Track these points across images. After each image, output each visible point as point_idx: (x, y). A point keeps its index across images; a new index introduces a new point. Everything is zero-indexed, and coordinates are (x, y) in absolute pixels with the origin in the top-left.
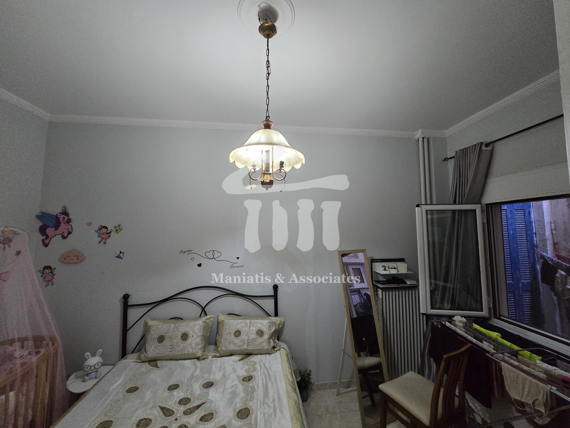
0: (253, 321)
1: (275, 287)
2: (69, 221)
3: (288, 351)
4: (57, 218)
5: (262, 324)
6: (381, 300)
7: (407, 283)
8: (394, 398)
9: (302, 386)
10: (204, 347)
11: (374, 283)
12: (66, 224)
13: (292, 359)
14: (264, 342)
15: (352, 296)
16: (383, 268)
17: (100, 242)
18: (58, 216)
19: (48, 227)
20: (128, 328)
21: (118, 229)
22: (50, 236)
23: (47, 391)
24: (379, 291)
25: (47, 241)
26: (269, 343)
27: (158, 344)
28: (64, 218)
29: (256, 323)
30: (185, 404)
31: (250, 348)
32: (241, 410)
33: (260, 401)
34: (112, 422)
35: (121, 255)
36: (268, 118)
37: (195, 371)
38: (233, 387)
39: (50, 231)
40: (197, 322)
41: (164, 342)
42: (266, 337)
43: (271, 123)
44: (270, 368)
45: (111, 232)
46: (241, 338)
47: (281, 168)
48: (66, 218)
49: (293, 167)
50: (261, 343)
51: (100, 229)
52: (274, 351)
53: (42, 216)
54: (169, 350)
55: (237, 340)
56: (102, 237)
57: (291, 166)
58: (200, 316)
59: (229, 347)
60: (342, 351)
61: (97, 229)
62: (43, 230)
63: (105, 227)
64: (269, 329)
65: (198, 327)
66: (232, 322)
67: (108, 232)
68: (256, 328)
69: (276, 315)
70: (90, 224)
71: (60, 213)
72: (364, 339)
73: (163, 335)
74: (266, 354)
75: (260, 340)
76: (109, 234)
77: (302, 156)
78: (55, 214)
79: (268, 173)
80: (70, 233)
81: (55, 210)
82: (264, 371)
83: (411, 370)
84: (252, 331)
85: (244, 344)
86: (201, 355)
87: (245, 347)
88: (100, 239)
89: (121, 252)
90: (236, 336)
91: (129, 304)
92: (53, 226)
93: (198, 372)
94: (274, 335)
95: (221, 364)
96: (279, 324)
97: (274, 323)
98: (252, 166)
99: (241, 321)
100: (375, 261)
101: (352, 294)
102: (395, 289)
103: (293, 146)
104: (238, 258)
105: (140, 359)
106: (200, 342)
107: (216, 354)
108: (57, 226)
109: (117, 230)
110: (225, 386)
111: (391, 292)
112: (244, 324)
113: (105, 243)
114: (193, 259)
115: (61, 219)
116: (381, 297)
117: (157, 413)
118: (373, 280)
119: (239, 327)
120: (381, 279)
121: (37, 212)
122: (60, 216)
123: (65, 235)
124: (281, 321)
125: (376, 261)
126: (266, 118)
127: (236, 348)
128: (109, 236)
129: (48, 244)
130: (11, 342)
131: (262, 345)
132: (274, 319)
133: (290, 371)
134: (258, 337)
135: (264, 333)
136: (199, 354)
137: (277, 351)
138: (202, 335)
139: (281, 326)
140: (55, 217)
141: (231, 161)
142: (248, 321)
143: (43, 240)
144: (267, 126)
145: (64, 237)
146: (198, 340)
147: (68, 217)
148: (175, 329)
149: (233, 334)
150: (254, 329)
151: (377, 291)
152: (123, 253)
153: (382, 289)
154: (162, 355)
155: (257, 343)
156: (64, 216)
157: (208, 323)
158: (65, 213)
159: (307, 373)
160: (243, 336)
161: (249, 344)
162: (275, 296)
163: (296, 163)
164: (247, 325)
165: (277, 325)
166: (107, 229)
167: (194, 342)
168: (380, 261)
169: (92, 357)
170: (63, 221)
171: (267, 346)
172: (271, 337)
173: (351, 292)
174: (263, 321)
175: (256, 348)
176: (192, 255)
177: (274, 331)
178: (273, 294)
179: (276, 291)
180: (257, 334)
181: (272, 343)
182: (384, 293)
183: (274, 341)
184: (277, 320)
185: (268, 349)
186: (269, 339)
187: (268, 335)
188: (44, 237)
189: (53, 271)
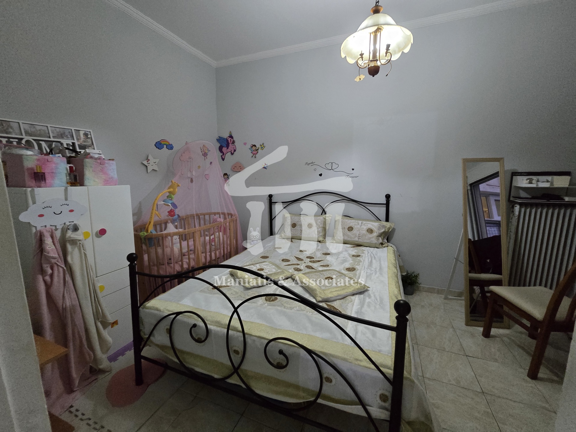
0: (364, 222)
1: (388, 197)
2: (234, 142)
3: (396, 249)
4: (227, 141)
5: (373, 225)
6: (517, 217)
7: (564, 200)
9: (407, 281)
10: (324, 235)
11: (511, 199)
12: (233, 145)
13: (399, 256)
14: (373, 238)
15: (488, 228)
16: (528, 181)
17: (252, 157)
19: (223, 147)
20: (273, 218)
21: (262, 146)
22: (225, 153)
23: (235, 242)
24: (516, 206)
25: (223, 157)
26: (378, 239)
27: (292, 228)
28: (231, 140)
29: (367, 224)
30: (310, 259)
31: (360, 240)
32: (350, 268)
33: (365, 267)
34: (268, 257)
35: (266, 166)
37: (317, 247)
38: (344, 257)
39: (224, 149)
40: (319, 217)
41: (296, 228)
42: (375, 234)
43: (380, 8)
44: (376, 255)
45: (258, 149)
46: (353, 232)
47: (387, 51)
48: (232, 140)
49: (403, 52)
50: (371, 238)
51: (252, 147)
52: (382, 246)
53: (220, 140)
54: (299, 233)
55: (350, 234)
56: (254, 153)
57: (401, 51)
58: (322, 214)
59: (343, 237)
61: (250, 147)
62: (221, 149)
63: (255, 146)
65: (320, 221)
66: (346, 221)
67: (256, 149)
68: (367, 227)
69: (387, 220)
70: (245, 144)
71: (229, 137)
73: (295, 222)
74: (374, 248)
75: (370, 236)
76: (257, 151)
78: (226, 138)
79: (375, 59)
80: (235, 151)
81: (226, 135)
82: (370, 255)
84: (363, 228)
85: (356, 237)
86: (322, 240)
87: (356, 239)
88: (252, 155)
90: (349, 230)
91: (272, 201)
92: (226, 146)
93: (319, 248)
94: (383, 235)
96: (389, 228)
97: (384, 226)
98: (360, 55)
99: (354, 221)
100: (517, 174)
101: (487, 225)
102: (542, 206)
103: (398, 23)
104: (353, 169)
106: (321, 231)
108: (228, 146)
109: (262, 148)
110: (339, 256)
111: (535, 209)
112: (356, 223)
113: (255, 157)
114: (315, 170)
115: (229, 141)
116: (517, 213)
117: (293, 259)
118: (511, 196)
119: (351, 225)
120: (523, 194)
121: (217, 137)
122: (229, 139)
123: (233, 152)
124: (391, 226)
125: (520, 174)
126: (376, 4)
127: (349, 239)
128: (258, 152)
129: (224, 159)
130: (215, 214)
131: (371, 240)
132: (385, 223)
134: (368, 233)
135: (374, 232)
136: (320, 239)
137: (384, 247)
138: (323, 227)
139: (390, 230)
141: (343, 56)
142: (360, 222)
143: (221, 156)
144: (376, 11)
145: (232, 154)
146: (319, 229)
147: (233, 139)
149: (347, 229)
150: (365, 228)
151: (513, 207)
153: (521, 205)
154: (295, 235)
155: (367, 238)
158: (231, 137)
159: (414, 275)
160: (354, 231)
161: (360, 237)
162: (387, 205)
164: (359, 224)
165: (386, 228)
166: (256, 147)
168: (525, 174)
170: (230, 142)
171: (376, 241)
172: (380, 235)
173: (487, 223)
174: (374, 223)
175: (366, 241)
176: (315, 167)
177: (384, 232)
178: (385, 203)
179: (388, 200)
180: (367, 231)
181: (380, 240)
182: (523, 210)
183: (383, 239)
184: (388, 225)
185: (376, 243)
186: (378, 236)
187: (378, 233)
188: (222, 154)
189: (228, 176)
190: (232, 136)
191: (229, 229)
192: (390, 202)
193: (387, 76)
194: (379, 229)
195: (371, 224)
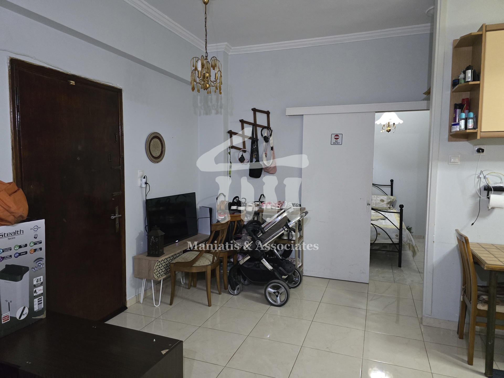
0: (378, 196)
1: (392, 181)
5: (383, 198)
14: (384, 205)
26: (387, 205)
29: (380, 197)
31: (376, 206)
42: (385, 202)
50: (383, 204)
69: (392, 195)
75: (383, 203)
85: (374, 204)
96: (393, 200)
97: (390, 198)
112: (373, 197)
124: (394, 198)
134: (381, 202)
137: (391, 210)
142: (376, 196)
150: (379, 199)
155: (380, 204)
160: (373, 201)
162: (392, 186)
164: (375, 197)
165: (391, 200)
171: (386, 206)
172: (388, 203)
174: (384, 197)
175: (380, 206)
177: (390, 202)
178: (390, 184)
180: (381, 200)
181: (389, 206)
183: (390, 205)
184: (392, 197)
186: (387, 204)
192: (393, 184)
194: (387, 199)
195: (383, 197)
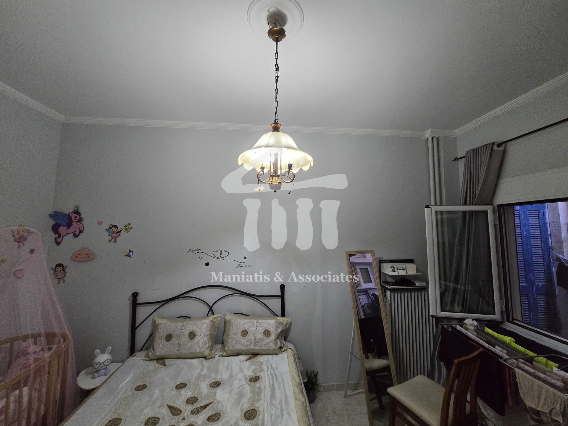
0: (260, 321)
1: (282, 287)
2: (81, 220)
3: (295, 352)
4: (69, 217)
5: (269, 324)
6: (390, 302)
7: (416, 285)
8: (402, 402)
9: (310, 387)
10: (211, 346)
11: (382, 284)
12: (78, 223)
13: (299, 360)
14: (271, 342)
15: (360, 296)
16: (392, 269)
17: (110, 241)
18: (71, 215)
19: (61, 226)
20: (136, 327)
21: (128, 228)
22: (62, 235)
24: (387, 292)
25: (59, 240)
26: (276, 343)
27: (166, 342)
28: (76, 217)
29: (263, 323)
30: (193, 404)
31: (256, 348)
32: (248, 411)
33: (267, 402)
34: (120, 419)
35: (131, 253)
36: (276, 121)
37: (202, 370)
38: (240, 387)
39: (62, 230)
40: (204, 321)
41: (171, 341)
42: (273, 337)
43: (279, 126)
44: (277, 368)
45: (121, 231)
46: (248, 338)
47: (289, 170)
48: (78, 217)
49: (301, 169)
50: (268, 343)
51: (111, 228)
52: (281, 351)
53: (55, 215)
54: (177, 348)
55: (244, 340)
56: (113, 236)
57: (299, 167)
58: (207, 315)
59: (236, 347)
60: (350, 353)
61: (107, 227)
62: (55, 229)
63: (116, 227)
64: (276, 330)
65: (205, 326)
66: (239, 321)
67: (118, 231)
68: (263, 328)
69: (283, 315)
70: (100, 223)
71: (73, 212)
72: (372, 341)
73: (170, 333)
74: (273, 354)
75: (267, 340)
76: (119, 233)
77: (310, 158)
78: (67, 213)
79: (276, 175)
80: (81, 232)
81: (68, 209)
83: (421, 374)
84: (259, 330)
85: (251, 344)
87: (252, 347)
88: (110, 238)
89: (130, 251)
90: (242, 336)
91: (137, 302)
92: (65, 224)
93: (205, 372)
94: (280, 335)
95: (228, 363)
96: (286, 325)
97: (281, 324)
98: (260, 168)
99: (248, 320)
100: (383, 262)
101: (359, 294)
102: (404, 290)
103: (301, 148)
104: (245, 258)
105: (148, 358)
106: (207, 341)
107: (223, 353)
108: (69, 225)
109: (127, 230)
110: (232, 386)
111: (400, 293)
112: (251, 324)
113: (115, 242)
114: (200, 258)
115: (73, 218)
116: (389, 298)
117: (165, 412)
118: (382, 281)
119: (246, 327)
120: (390, 280)
121: (51, 211)
122: (72, 215)
123: (77, 233)
124: (287, 322)
125: (384, 262)
126: (275, 121)
127: (243, 348)
128: (119, 235)
129: (61, 242)
131: (269, 346)
132: (281, 319)
133: (297, 372)
134: (265, 337)
135: (271, 334)
136: (207, 353)
137: (284, 351)
138: (209, 334)
139: (287, 327)
140: (67, 216)
141: (240, 163)
142: (255, 321)
143: (56, 239)
144: (276, 129)
145: (76, 236)
146: (205, 339)
147: (80, 216)
148: (183, 328)
149: (240, 334)
150: (261, 329)
151: (385, 292)
152: (133, 252)
153: (390, 290)
154: (169, 353)
155: (264, 343)
156: (76, 215)
157: (215, 322)
158: (77, 212)
159: (314, 375)
160: (250, 336)
161: (256, 344)
162: (282, 296)
163: (305, 165)
164: (253, 325)
165: (284, 325)
166: (117, 228)
167: (201, 341)
168: (387, 262)
169: (101, 354)
170: (75, 220)
171: (274, 347)
172: (278, 337)
173: (359, 292)
174: (270, 322)
175: (263, 348)
176: (200, 255)
177: (281, 332)
178: (280, 294)
179: (283, 291)
180: (264, 334)
181: (279, 343)
182: (392, 295)
183: (281, 341)
184: (284, 320)
185: (274, 349)
186: (275, 339)
187: (275, 335)
188: (57, 236)
189: (64, 268)
190: (80, 210)
191: (49, 373)
192: (285, 293)
193: (289, 194)
194: (276, 328)
